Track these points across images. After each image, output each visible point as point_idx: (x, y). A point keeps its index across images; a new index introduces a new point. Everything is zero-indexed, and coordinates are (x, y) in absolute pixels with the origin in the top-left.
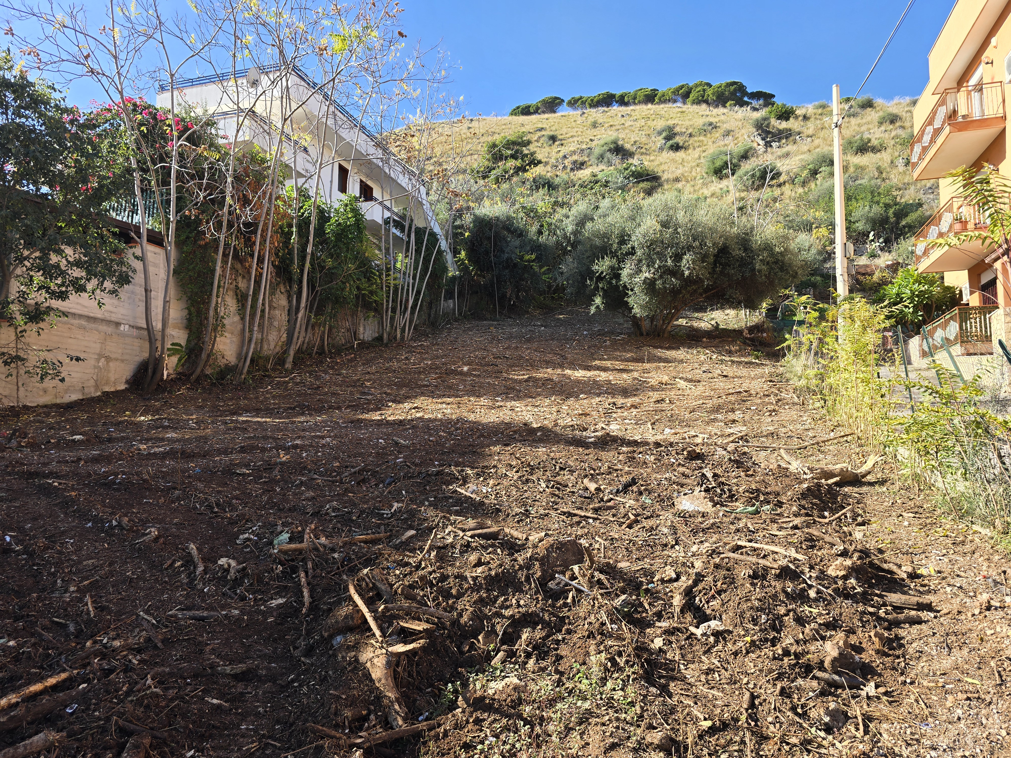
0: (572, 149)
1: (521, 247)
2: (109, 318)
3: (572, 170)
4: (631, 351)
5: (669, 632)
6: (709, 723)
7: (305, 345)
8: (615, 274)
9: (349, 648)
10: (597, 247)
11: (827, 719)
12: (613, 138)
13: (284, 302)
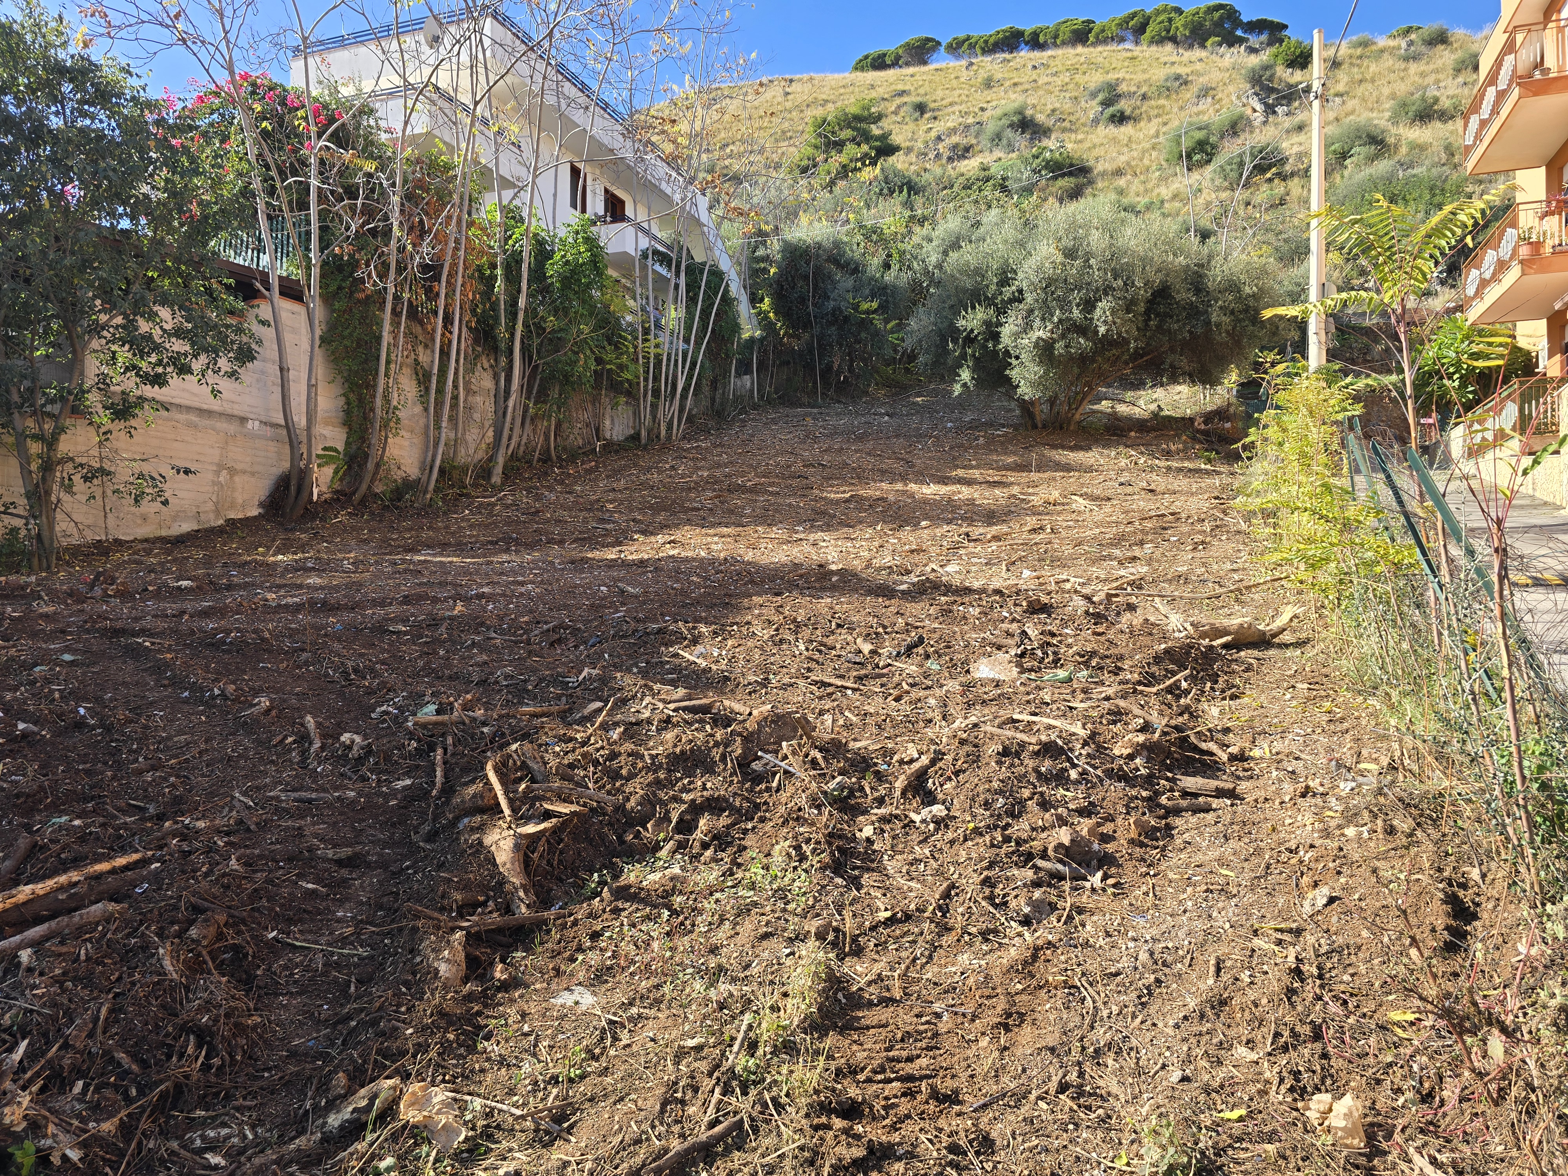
0: (950, 124)
1: (856, 290)
2: (230, 411)
3: (950, 159)
4: (1015, 453)
5: (884, 820)
6: (888, 914)
7: (522, 449)
8: (992, 333)
9: (473, 830)
10: (965, 291)
11: (1027, 910)
12: (1016, 105)
13: (488, 383)
